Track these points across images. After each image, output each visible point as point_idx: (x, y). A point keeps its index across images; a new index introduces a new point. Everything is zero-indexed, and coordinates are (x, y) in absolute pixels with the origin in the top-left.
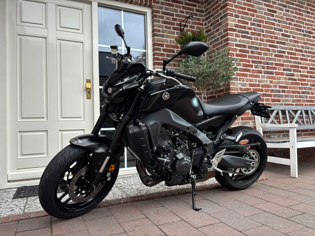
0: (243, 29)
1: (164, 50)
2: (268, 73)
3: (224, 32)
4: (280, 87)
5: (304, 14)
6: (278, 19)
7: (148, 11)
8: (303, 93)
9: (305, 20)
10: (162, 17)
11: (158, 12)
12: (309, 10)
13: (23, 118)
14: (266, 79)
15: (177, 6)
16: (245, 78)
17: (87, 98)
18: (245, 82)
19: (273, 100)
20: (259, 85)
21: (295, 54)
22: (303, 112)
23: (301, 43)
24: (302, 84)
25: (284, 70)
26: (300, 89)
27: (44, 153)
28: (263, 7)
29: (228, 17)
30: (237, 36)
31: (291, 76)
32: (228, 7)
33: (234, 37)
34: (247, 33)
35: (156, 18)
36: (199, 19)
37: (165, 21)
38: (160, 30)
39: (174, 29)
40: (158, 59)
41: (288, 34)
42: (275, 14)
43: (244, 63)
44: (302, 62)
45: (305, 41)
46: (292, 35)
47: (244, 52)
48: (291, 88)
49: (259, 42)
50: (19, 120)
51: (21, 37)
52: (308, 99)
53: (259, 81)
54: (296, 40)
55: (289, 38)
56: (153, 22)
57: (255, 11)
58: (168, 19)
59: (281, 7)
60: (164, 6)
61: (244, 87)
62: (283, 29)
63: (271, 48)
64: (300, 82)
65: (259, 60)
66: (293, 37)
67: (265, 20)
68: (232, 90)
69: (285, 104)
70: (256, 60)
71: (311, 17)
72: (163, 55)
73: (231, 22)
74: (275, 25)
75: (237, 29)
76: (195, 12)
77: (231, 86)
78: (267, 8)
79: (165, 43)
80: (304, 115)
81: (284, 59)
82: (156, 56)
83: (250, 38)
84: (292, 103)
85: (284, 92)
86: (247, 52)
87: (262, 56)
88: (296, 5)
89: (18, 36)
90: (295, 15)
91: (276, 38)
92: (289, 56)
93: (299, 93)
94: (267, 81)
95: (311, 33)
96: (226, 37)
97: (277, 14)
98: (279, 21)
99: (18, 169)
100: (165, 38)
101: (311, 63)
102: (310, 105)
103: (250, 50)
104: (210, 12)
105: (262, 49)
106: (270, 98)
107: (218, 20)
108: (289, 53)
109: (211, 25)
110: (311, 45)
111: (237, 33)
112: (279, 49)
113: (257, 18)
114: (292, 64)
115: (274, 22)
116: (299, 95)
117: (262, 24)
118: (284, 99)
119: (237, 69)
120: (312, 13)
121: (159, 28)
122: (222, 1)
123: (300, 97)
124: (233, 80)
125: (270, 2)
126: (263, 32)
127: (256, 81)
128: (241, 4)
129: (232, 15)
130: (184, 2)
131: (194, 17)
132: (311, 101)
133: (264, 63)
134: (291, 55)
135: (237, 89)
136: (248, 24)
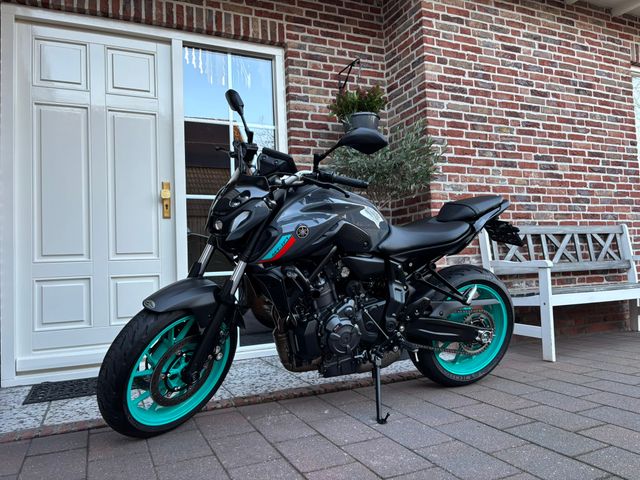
0: (455, 85)
1: (309, 125)
2: (506, 164)
3: (422, 88)
4: (530, 191)
5: (576, 51)
6: (523, 63)
7: (278, 53)
8: (577, 200)
9: (578, 62)
10: (304, 64)
11: (297, 55)
12: (586, 44)
13: (43, 256)
14: (501, 177)
15: (331, 43)
16: (460, 175)
17: (164, 217)
18: (460, 183)
19: (516, 216)
20: (488, 189)
21: (559, 128)
22: (576, 237)
23: (570, 106)
24: (573, 184)
25: (537, 158)
26: (569, 194)
27: (82, 321)
28: (494, 41)
29: (426, 62)
30: (443, 97)
31: (552, 169)
32: (425, 44)
33: (438, 100)
34: (463, 91)
35: (293, 65)
36: (375, 66)
37: (309, 71)
38: (300, 88)
39: (328, 85)
40: (297, 142)
41: (545, 90)
42: (517, 54)
43: (459, 147)
44: (573, 141)
45: (580, 103)
46: (551, 92)
47: (457, 127)
48: (550, 192)
49: (486, 107)
50: (36, 260)
51: (42, 107)
52: (586, 212)
53: (489, 181)
54: (561, 100)
55: (546, 99)
56: (286, 74)
57: (478, 51)
58: (315, 66)
59: (529, 40)
60: (308, 44)
61: (457, 193)
62: (534, 82)
63: (510, 119)
64: (570, 180)
65: (488, 141)
66: (555, 95)
67: (497, 66)
68: (435, 198)
69: (540, 224)
70: (481, 141)
71: (590, 57)
72: (306, 134)
73: (430, 72)
74: (517, 75)
75: (443, 84)
76: (367, 52)
77: (432, 192)
78: (500, 43)
79: (310, 113)
80: (578, 243)
81: (537, 137)
82: (292, 138)
83: (468, 100)
84: (554, 220)
85: (537, 199)
86: (464, 126)
87: (494, 133)
88: (561, 35)
89: (35, 107)
90: (557, 54)
91: (519, 98)
92: (547, 131)
93: (567, 200)
94: (504, 180)
95: (590, 86)
96: (423, 101)
97: (522, 54)
98: (526, 67)
99: (35, 350)
100: (310, 103)
101: (591, 143)
102: (591, 223)
103: (469, 123)
104: (394, 53)
105: (492, 121)
106: (511, 212)
107: (409, 67)
108: (545, 127)
109: (397, 78)
110: (591, 109)
111: (443, 92)
112: (526, 120)
113: (482, 64)
114: (552, 147)
115: (515, 69)
116: (567, 204)
117: (491, 74)
118: (537, 214)
119: (443, 159)
120: (592, 50)
121: (298, 85)
122: (414, 34)
123: (570, 208)
124: (435, 179)
125: (507, 31)
126: (494, 88)
127: (481, 180)
128: (451, 39)
129: (432, 59)
130: (345, 34)
131: (366, 61)
132: (593, 216)
133: (497, 146)
134: (552, 129)
135: (444, 197)
136: (464, 75)
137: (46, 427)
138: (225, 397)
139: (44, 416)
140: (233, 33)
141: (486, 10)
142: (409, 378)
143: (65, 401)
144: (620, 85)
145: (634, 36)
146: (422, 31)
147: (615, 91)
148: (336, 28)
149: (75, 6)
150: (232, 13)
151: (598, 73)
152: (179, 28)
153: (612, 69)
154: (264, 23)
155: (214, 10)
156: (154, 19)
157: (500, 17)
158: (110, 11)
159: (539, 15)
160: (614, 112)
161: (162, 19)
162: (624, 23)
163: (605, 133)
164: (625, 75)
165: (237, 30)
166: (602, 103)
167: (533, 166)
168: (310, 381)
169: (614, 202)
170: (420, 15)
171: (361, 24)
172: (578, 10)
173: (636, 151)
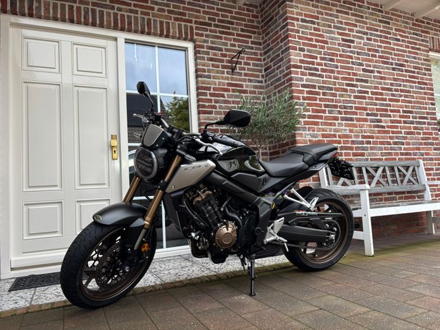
0: (311, 66)
1: (211, 95)
2: (347, 119)
3: (287, 70)
5: (392, 41)
6: (356, 50)
7: (190, 46)
8: (395, 143)
9: (394, 49)
10: (208, 53)
11: (203, 47)
12: (399, 37)
13: (30, 187)
14: (344, 128)
15: (226, 39)
16: (316, 127)
18: (316, 132)
19: (355, 155)
20: (335, 136)
21: (382, 94)
22: (387, 169)
23: (389, 79)
24: (393, 132)
25: (368, 115)
26: (390, 139)
27: (57, 232)
28: (336, 36)
29: (291, 51)
30: (303, 74)
31: (378, 122)
32: (290, 38)
33: (300, 76)
34: (317, 70)
35: (200, 54)
36: (255, 54)
37: (211, 58)
38: (205, 69)
39: (224, 67)
40: (204, 106)
41: (372, 69)
42: (352, 45)
43: (314, 108)
44: (392, 103)
45: (396, 77)
46: (376, 69)
47: (313, 94)
48: (378, 138)
49: (332, 80)
50: (25, 190)
51: (29, 85)
52: (402, 151)
53: (336, 130)
54: (383, 75)
55: (373, 74)
56: (196, 60)
57: (326, 42)
58: (215, 54)
59: (360, 35)
60: (210, 39)
61: (314, 139)
62: (364, 63)
63: (349, 88)
64: (390, 129)
65: (334, 103)
66: (378, 72)
67: (339, 53)
68: (299, 143)
69: (371, 159)
70: (330, 103)
71: (402, 46)
72: (210, 101)
73: (294, 57)
74: (352, 59)
75: (303, 65)
76: (250, 45)
77: (297, 139)
78: (341, 37)
79: (212, 86)
80: (388, 173)
81: (367, 101)
82: (200, 103)
83: (320, 76)
84: (381, 157)
85: (369, 143)
86: (318, 93)
87: (338, 98)
88: (381, 31)
89: (24, 84)
90: (379, 44)
91: (355, 74)
92: (374, 96)
93: (389, 143)
94: (346, 130)
95: (402, 65)
96: (289, 76)
97: (355, 44)
98: (358, 53)
99: (24, 253)
100: (212, 80)
101: (404, 104)
102: (406, 159)
103: (321, 91)
104: (268, 45)
105: (337, 90)
106: (351, 152)
107: (278, 55)
108: (372, 93)
109: (271, 61)
110: (403, 81)
111: (303, 70)
112: (359, 89)
113: (329, 51)
114: (378, 107)
115: (351, 54)
116: (389, 146)
117: (335, 58)
118: (369, 153)
119: (304, 117)
120: (403, 41)
121: (204, 67)
122: (282, 32)
123: (391, 149)
124: (299, 130)
125: (345, 29)
126: (337, 67)
127: (330, 130)
128: (307, 35)
129: (295, 49)
130: (235, 32)
131: (250, 50)
132: (407, 154)
133: (340, 107)
134: (377, 95)
135: (305, 141)
136: (316, 59)
137: (33, 306)
138: (158, 283)
139: (32, 298)
140: (159, 33)
141: (331, 15)
142: (285, 268)
143: (46, 287)
144: (422, 64)
145: (431, 31)
146: (288, 30)
147: (419, 68)
148: (229, 28)
149: (51, 15)
150: (158, 19)
151: (407, 56)
152: (122, 30)
153: (417, 54)
154: (180, 26)
155: (146, 17)
156: (105, 23)
157: (340, 20)
158: (75, 19)
159: (366, 18)
160: (419, 83)
161: (110, 24)
162: (423, 22)
163: (413, 97)
164: (425, 58)
165: (162, 30)
166: (410, 77)
167: (365, 120)
168: (217, 270)
169: (421, 144)
170: (286, 19)
171: (246, 26)
172: (392, 14)
173: (435, 109)
